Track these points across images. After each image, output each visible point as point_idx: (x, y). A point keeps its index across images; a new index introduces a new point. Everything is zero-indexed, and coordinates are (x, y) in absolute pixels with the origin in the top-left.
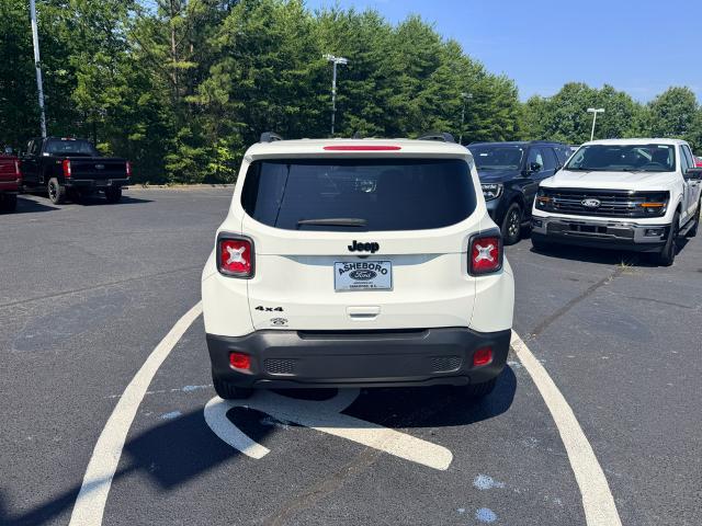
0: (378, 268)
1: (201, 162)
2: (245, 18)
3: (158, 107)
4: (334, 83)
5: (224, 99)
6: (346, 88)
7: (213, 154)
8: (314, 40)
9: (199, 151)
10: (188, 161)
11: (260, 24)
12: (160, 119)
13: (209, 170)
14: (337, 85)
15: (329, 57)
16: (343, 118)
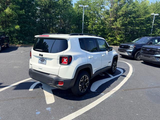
0: (44, 60)
1: (112, 41)
2: (127, 7)
3: (105, 29)
4: (153, 21)
5: (119, 26)
6: (157, 22)
7: (116, 39)
8: (148, 10)
9: (112, 38)
10: (109, 40)
11: (132, 8)
12: (105, 31)
13: (114, 43)
14: (154, 21)
15: (153, 14)
16: (155, 30)
